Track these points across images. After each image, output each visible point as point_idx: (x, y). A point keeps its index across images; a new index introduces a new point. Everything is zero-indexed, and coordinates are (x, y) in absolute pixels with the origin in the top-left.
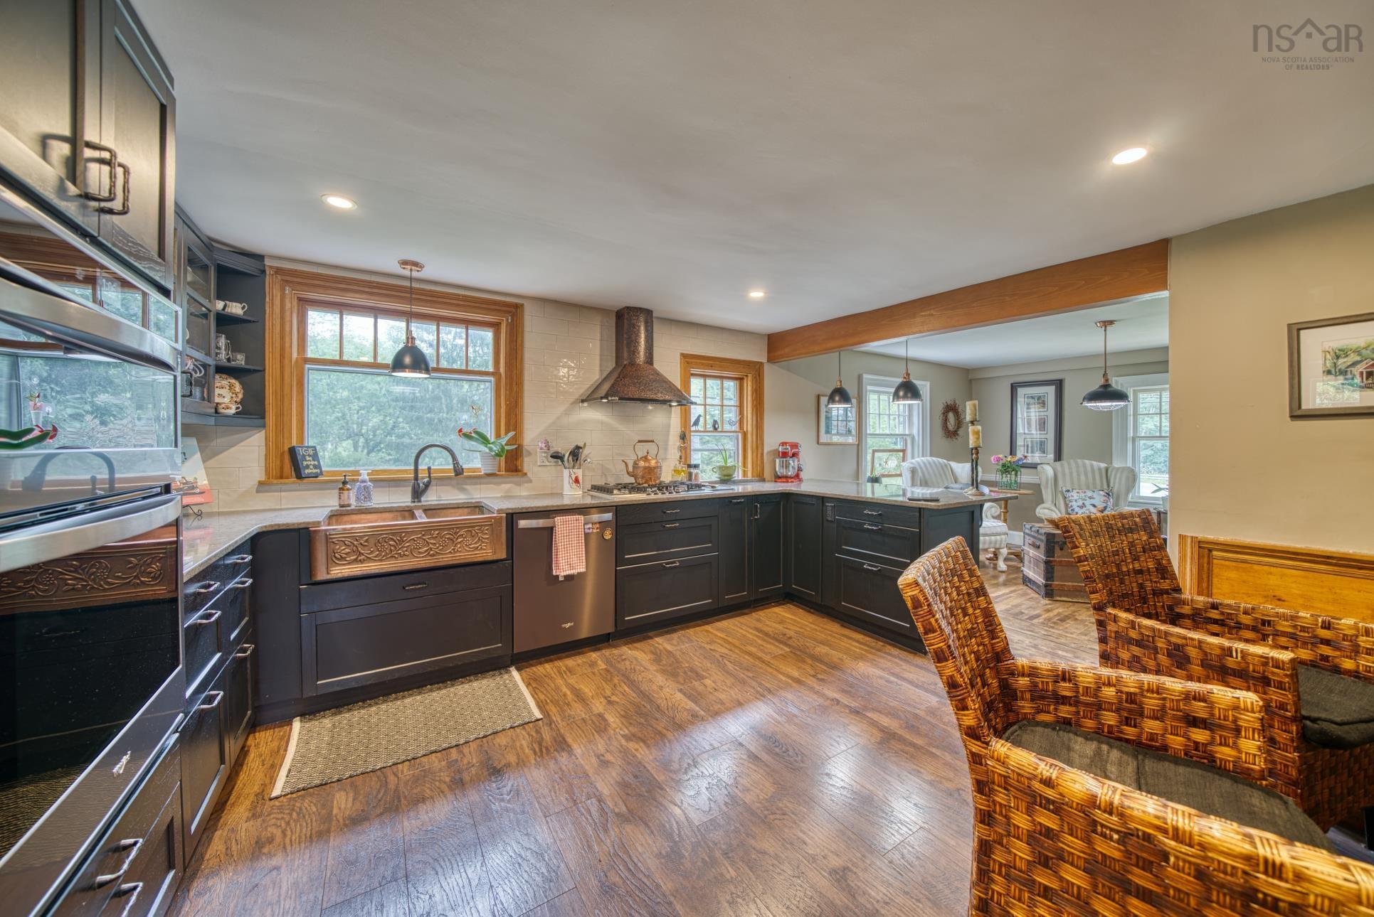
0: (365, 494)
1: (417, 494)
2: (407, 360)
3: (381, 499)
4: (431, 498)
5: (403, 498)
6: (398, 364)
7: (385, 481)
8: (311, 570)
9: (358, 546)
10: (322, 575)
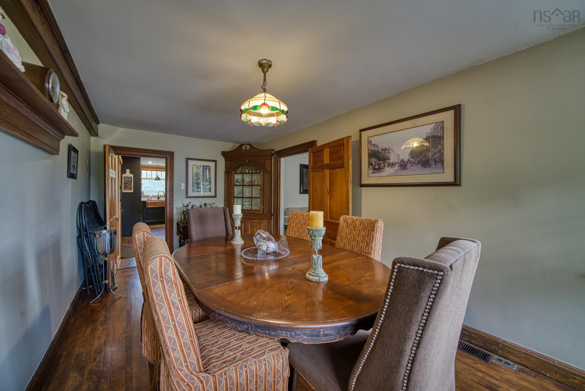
0: (151, 198)
1: (158, 198)
2: (157, 179)
3: (153, 199)
4: (160, 199)
5: (157, 199)
6: (156, 179)
7: (154, 196)
8: (146, 206)
9: (152, 203)
10: (147, 207)
